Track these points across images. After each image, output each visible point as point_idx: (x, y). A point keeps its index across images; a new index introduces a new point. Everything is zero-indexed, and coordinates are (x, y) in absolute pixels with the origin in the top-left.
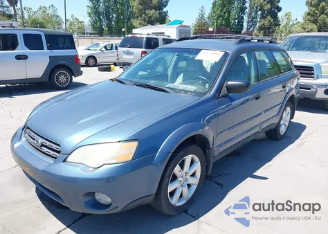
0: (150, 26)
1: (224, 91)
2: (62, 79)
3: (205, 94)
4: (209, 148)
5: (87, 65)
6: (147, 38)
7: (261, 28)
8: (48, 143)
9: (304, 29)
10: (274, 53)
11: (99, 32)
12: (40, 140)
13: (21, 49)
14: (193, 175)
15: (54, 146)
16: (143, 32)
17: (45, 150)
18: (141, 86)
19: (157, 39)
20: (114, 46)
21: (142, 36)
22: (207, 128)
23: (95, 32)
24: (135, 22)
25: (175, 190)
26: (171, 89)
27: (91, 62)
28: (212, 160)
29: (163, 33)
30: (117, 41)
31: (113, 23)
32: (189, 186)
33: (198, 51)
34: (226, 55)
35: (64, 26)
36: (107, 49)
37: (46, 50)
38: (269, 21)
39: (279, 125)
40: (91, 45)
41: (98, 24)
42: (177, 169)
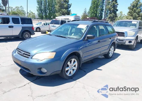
0: (63, 16)
1: (86, 38)
2: (27, 36)
3: (80, 39)
4: (80, 57)
5: (36, 31)
6: (61, 21)
7: (109, 18)
8: (26, 53)
9: (127, 18)
10: (107, 26)
11: (41, 18)
12: (23, 52)
13: (11, 24)
14: (75, 66)
15: (28, 54)
16: (60, 18)
17: (25, 55)
18: (57, 36)
19: (65, 21)
20: (48, 24)
21: (59, 20)
22: (80, 51)
23: (40, 18)
24: (57, 14)
25: (68, 70)
26: (68, 37)
27: (38, 30)
28: (82, 63)
29: (68, 19)
30: (49, 22)
31: (47, 14)
32: (73, 70)
33: (78, 25)
34: (88, 26)
35: (26, 15)
36: (45, 25)
37: (21, 24)
38: (113, 15)
39: (109, 53)
40: (38, 23)
41: (41, 14)
42: (69, 63)
